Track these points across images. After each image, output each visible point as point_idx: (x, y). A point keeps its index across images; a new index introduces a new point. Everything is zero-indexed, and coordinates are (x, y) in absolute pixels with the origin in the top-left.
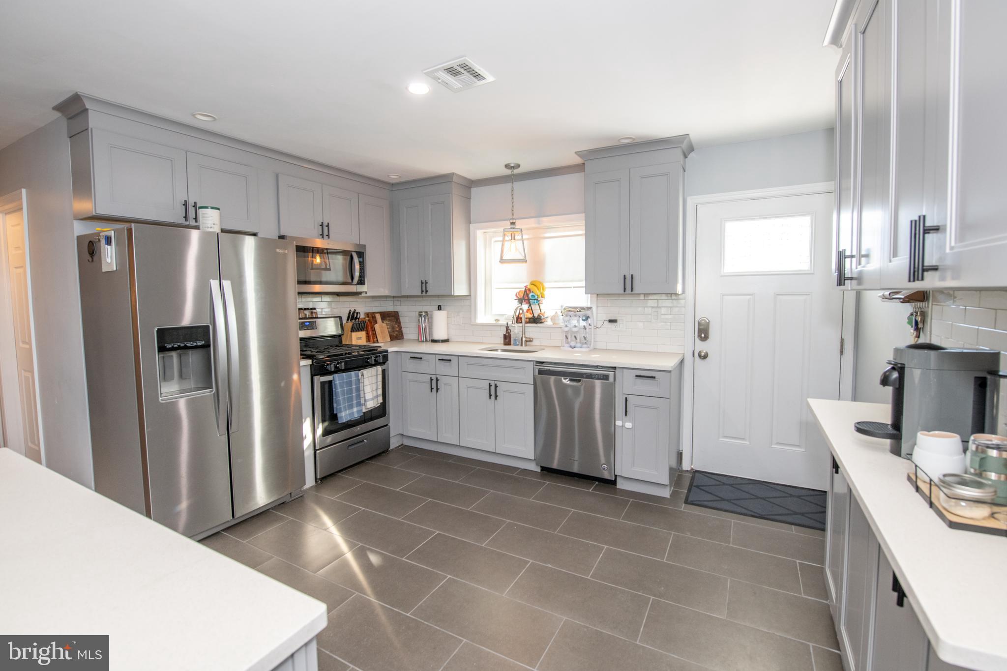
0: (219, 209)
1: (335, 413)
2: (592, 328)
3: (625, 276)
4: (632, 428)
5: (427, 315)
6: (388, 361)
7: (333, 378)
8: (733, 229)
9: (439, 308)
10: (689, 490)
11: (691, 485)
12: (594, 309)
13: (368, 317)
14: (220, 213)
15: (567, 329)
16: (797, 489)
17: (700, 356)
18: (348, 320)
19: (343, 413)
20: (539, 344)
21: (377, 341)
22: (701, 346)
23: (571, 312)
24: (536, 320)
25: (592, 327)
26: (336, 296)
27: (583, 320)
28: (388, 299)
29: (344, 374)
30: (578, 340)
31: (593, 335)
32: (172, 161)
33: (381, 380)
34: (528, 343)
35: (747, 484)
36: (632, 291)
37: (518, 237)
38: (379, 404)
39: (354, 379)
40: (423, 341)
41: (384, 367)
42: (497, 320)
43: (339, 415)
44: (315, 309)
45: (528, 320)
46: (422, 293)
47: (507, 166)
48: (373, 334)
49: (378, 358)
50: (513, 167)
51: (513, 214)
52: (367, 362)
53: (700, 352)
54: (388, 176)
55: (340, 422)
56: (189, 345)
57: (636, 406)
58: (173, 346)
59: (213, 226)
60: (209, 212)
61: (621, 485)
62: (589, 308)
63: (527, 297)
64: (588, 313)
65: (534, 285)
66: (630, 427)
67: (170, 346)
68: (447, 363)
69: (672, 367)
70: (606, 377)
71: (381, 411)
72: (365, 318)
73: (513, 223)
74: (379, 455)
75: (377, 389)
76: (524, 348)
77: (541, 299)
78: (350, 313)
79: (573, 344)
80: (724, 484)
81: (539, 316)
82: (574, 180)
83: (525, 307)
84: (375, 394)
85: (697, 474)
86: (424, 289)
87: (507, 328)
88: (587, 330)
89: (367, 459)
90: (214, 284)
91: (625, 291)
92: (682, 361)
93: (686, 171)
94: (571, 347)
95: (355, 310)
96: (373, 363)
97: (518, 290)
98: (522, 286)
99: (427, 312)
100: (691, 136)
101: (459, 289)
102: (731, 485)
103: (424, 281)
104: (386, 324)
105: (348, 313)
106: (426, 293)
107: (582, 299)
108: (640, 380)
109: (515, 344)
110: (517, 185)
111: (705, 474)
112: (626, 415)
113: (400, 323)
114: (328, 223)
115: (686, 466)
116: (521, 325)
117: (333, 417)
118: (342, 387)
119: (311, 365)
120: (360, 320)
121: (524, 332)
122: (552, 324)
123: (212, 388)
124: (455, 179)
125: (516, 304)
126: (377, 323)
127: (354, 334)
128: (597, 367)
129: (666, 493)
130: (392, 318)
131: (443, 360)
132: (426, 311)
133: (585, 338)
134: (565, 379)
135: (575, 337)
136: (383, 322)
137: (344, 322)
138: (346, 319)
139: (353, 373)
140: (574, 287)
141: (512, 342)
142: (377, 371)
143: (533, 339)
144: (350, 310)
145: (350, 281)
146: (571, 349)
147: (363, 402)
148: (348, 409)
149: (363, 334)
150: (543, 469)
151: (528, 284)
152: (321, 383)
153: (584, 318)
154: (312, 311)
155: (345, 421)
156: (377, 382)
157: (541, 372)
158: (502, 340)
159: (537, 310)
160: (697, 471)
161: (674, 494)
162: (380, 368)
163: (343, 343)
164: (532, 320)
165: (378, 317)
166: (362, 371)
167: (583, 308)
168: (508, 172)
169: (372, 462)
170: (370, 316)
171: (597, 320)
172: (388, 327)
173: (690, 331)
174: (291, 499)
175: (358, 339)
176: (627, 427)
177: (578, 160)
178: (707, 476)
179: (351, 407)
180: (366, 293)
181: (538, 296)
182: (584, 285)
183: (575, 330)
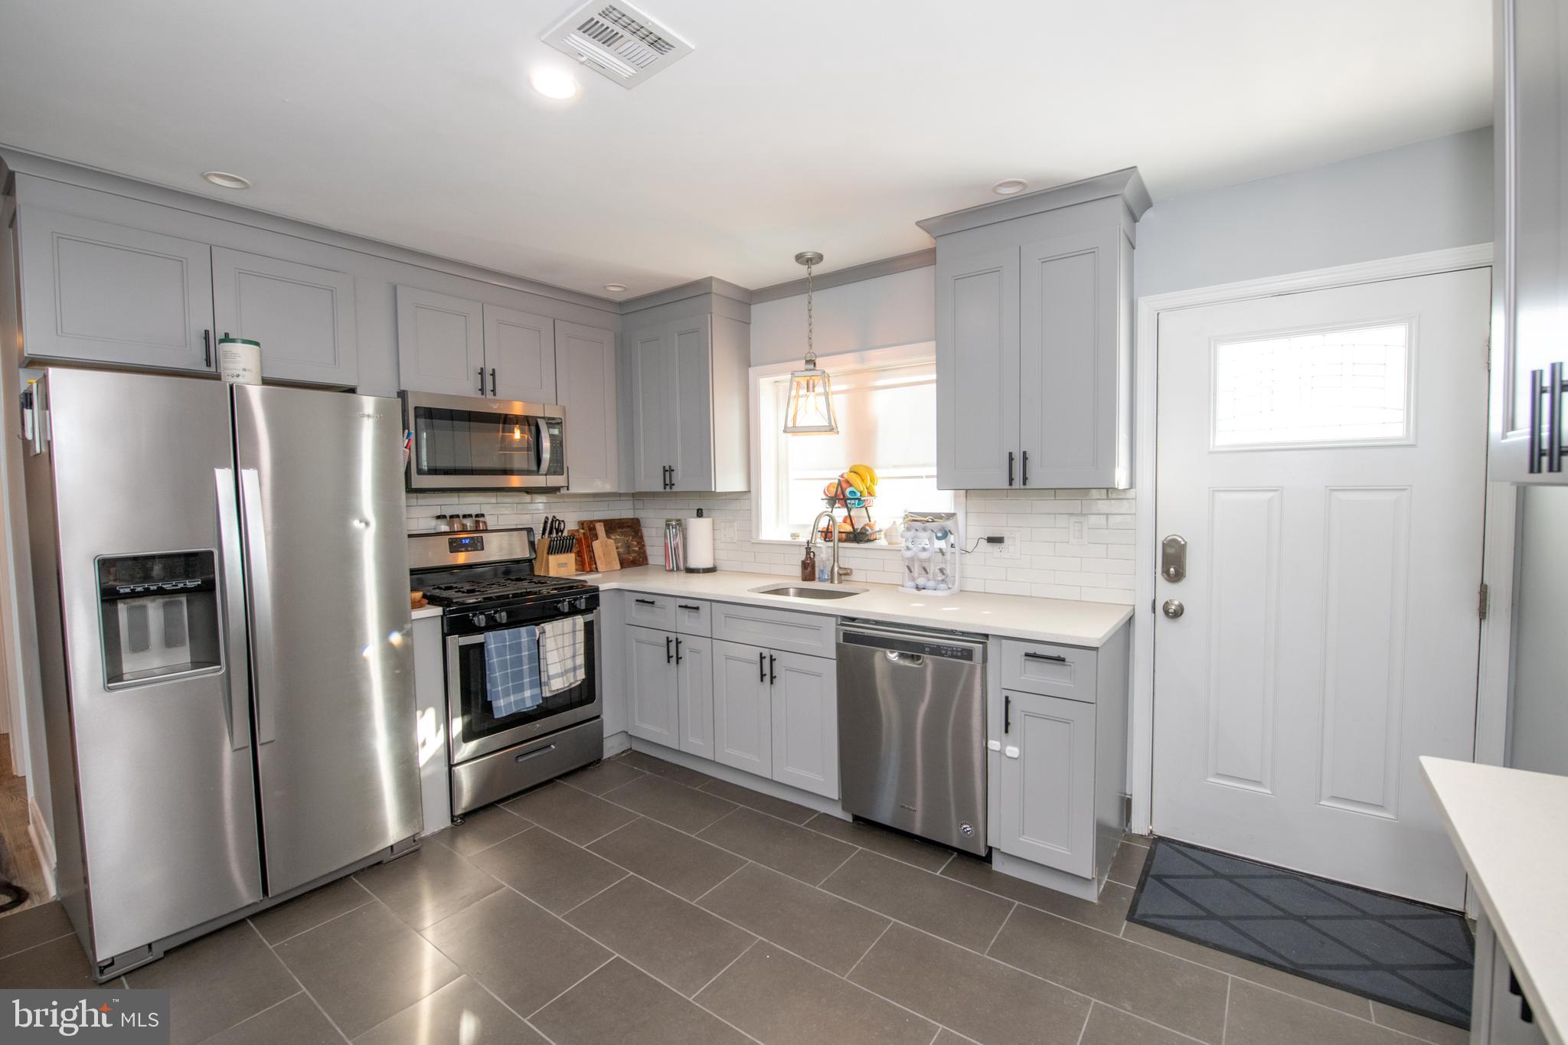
0: (257, 344)
1: (489, 699)
2: (957, 555)
3: (1010, 454)
4: (1020, 754)
5: (680, 524)
6: (599, 606)
7: (485, 638)
9: (700, 513)
10: (1141, 886)
11: (1146, 872)
12: (961, 517)
13: (583, 529)
14: (261, 353)
15: (909, 554)
16: (1379, 899)
17: (1166, 612)
18: (543, 533)
19: (502, 700)
20: (864, 580)
21: (597, 568)
22: (1169, 593)
23: (917, 521)
24: (858, 536)
25: (957, 550)
26: (526, 494)
27: (938, 538)
28: (622, 498)
29: (506, 631)
30: (931, 576)
31: (957, 565)
32: (181, 261)
33: (583, 640)
34: (843, 577)
35: (1266, 877)
36: (1024, 484)
37: (819, 389)
38: (580, 682)
39: (525, 639)
40: (672, 570)
41: (589, 617)
42: (794, 536)
43: (494, 704)
44: (483, 515)
45: (844, 535)
46: (665, 488)
47: (800, 258)
48: (591, 558)
49: (577, 602)
50: (811, 259)
51: (811, 346)
52: (556, 608)
53: (1167, 603)
54: (605, 287)
55: (496, 717)
56: (167, 587)
57: (1027, 714)
58: (133, 591)
59: (241, 372)
60: (239, 348)
61: (998, 865)
62: (950, 516)
63: (840, 495)
64: (949, 524)
65: (855, 472)
66: (1016, 756)
67: (128, 590)
68: (693, 613)
69: (1100, 639)
70: (968, 654)
71: (586, 693)
72: (577, 531)
73: (811, 362)
74: (583, 768)
75: (574, 656)
76: (835, 587)
77: (869, 498)
78: (546, 522)
79: (921, 581)
80: (1217, 875)
81: (863, 528)
82: (918, 280)
83: (840, 513)
84: (569, 664)
85: (1161, 846)
86: (668, 482)
87: (808, 550)
88: (948, 556)
89: (560, 777)
90: (223, 478)
91: (1011, 484)
92: (1130, 619)
93: (1136, 247)
94: (918, 588)
95: (554, 517)
96: (566, 610)
97: (827, 483)
98: (834, 476)
99: (679, 520)
100: (1141, 170)
101: (727, 479)
102: (1230, 878)
103: (667, 468)
104: (615, 540)
105: (543, 521)
106: (671, 488)
107: (943, 502)
108: (1033, 665)
109: (821, 580)
110: (820, 297)
111: (1177, 846)
112: (1007, 731)
113: (642, 537)
114: (494, 370)
115: (1139, 825)
116: (831, 544)
117: (488, 707)
118: (499, 655)
119: (442, 616)
120: (565, 534)
121: (835, 557)
122: (887, 544)
123: (220, 664)
124: (715, 288)
125: (824, 506)
126: (597, 539)
127: (552, 558)
128: (952, 632)
129: (1091, 894)
130: (627, 530)
131: (686, 607)
132: (678, 518)
133: (942, 571)
134: (892, 652)
135: (925, 569)
136: (608, 537)
137: (538, 537)
138: (541, 532)
139: (523, 630)
140: (922, 477)
141: (817, 576)
142: (574, 625)
143: (851, 570)
144: (547, 518)
145: (535, 468)
146: (915, 591)
147: (546, 680)
148: (513, 694)
149: (570, 558)
150: (856, 818)
151: (846, 471)
152: (461, 647)
153: (940, 535)
154: (477, 519)
155: (504, 715)
156: (574, 644)
157: (849, 637)
158: (798, 571)
159: (863, 517)
160: (1161, 839)
161: (1108, 893)
162: (580, 620)
163: (536, 573)
164: (851, 536)
165: (600, 529)
166: (543, 625)
167: (938, 516)
168: (801, 271)
169: (571, 785)
170: (585, 526)
171: (966, 538)
172: (620, 544)
173: (1147, 560)
174: (393, 857)
175: (561, 567)
176: (1009, 754)
177: (921, 240)
178: (1181, 853)
179: (519, 689)
180: (568, 489)
181: (861, 492)
182: (935, 473)
183: (924, 555)
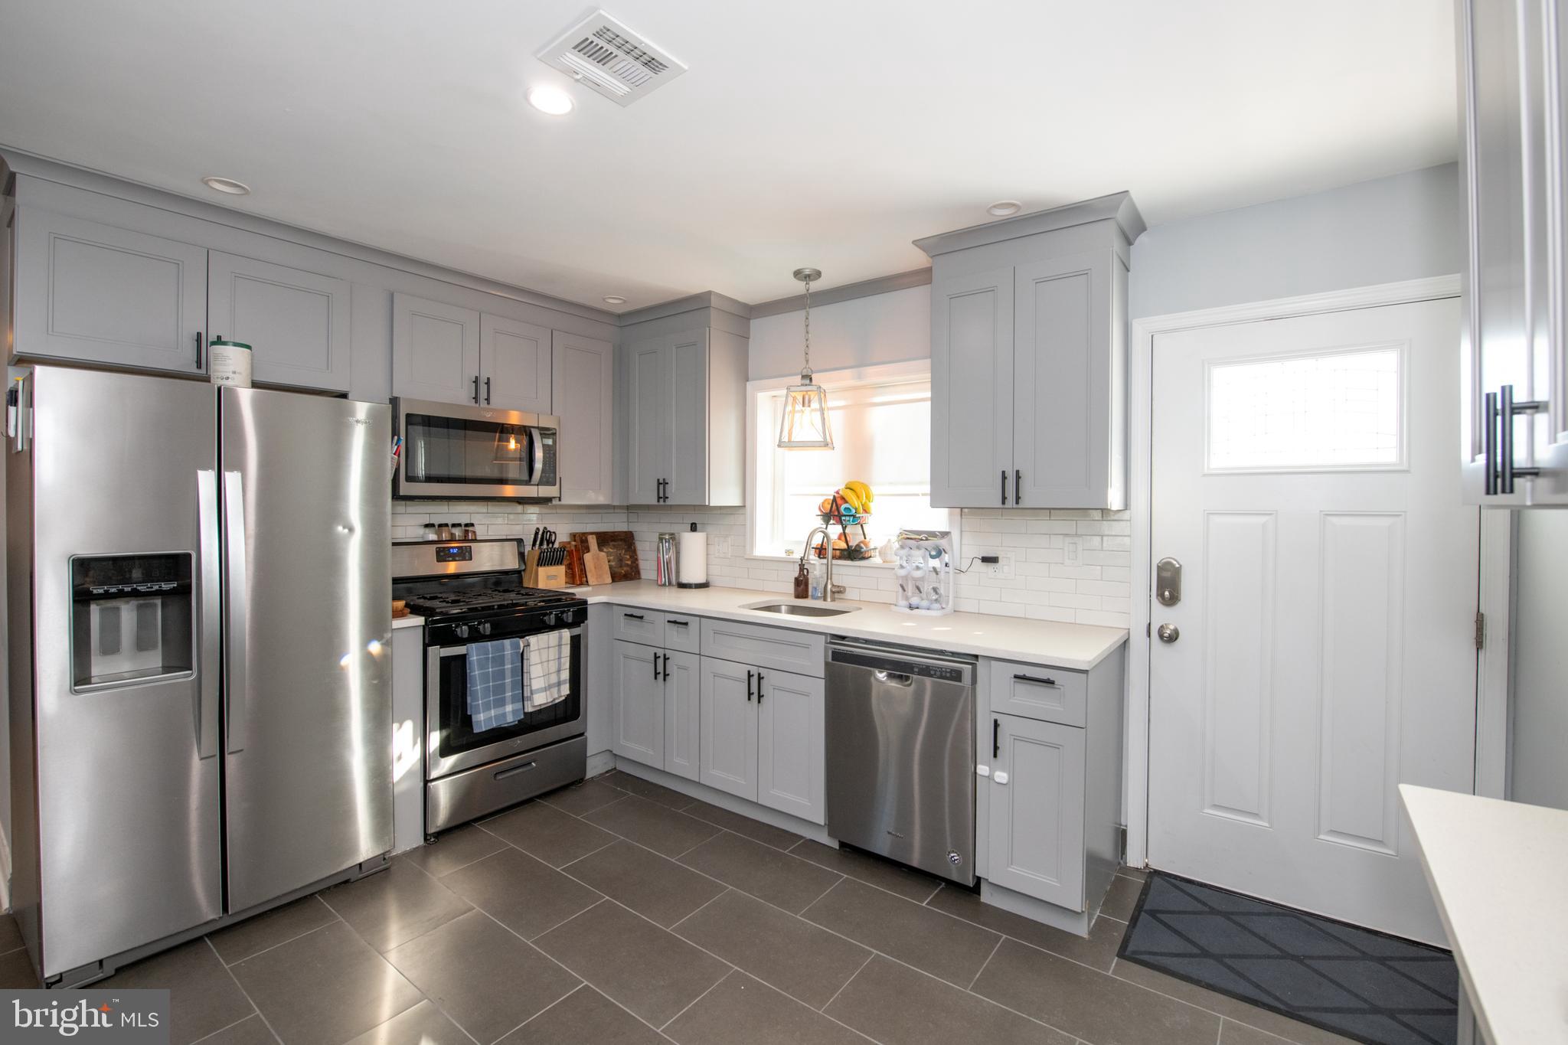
0: (249, 347)
1: (469, 713)
2: (951, 572)
3: (1004, 472)
4: (1009, 781)
5: (674, 539)
6: (586, 619)
7: (467, 649)
8: (1224, 379)
9: (694, 528)
10: (1134, 921)
11: (1139, 908)
12: (955, 536)
13: (575, 541)
14: (252, 356)
15: (902, 572)
16: (1380, 939)
17: (1161, 636)
18: (534, 544)
19: (482, 715)
20: (858, 599)
21: (587, 582)
22: (1165, 617)
23: (912, 539)
24: (853, 554)
25: (951, 569)
26: (517, 505)
27: (932, 557)
28: (616, 511)
29: (489, 643)
30: (924, 595)
31: (951, 584)
32: (178, 264)
33: (568, 654)
34: (836, 595)
35: (1265, 914)
36: (1017, 503)
37: (815, 405)
38: (563, 698)
39: (508, 652)
40: (664, 585)
41: (576, 631)
42: (789, 552)
43: (474, 718)
44: (472, 525)
45: (838, 552)
46: (658, 501)
47: (798, 274)
48: (581, 570)
49: (565, 615)
50: (809, 276)
51: (807, 361)
52: (544, 622)
53: (1162, 627)
54: (604, 299)
55: (475, 732)
56: (142, 588)
57: (1017, 739)
58: (106, 592)
59: (231, 375)
60: (230, 351)
61: (987, 896)
62: (945, 534)
63: (836, 511)
64: (943, 543)
65: (851, 489)
66: (1005, 781)
67: (101, 591)
68: (682, 629)
69: (1089, 662)
70: (957, 675)
71: (570, 709)
72: (569, 543)
73: (808, 377)
74: (565, 788)
75: (559, 671)
76: (828, 605)
77: (863, 515)
78: (536, 534)
79: (915, 601)
80: (1213, 911)
81: (858, 545)
82: (915, 299)
83: (835, 530)
84: (554, 679)
85: (1157, 880)
86: (661, 495)
87: (802, 567)
88: (942, 575)
89: (540, 796)
90: (206, 480)
91: (1003, 503)
92: (1125, 642)
93: (1131, 269)
94: (911, 607)
95: (545, 528)
96: (553, 622)
97: (821, 500)
98: (830, 492)
99: (673, 534)
100: (1134, 194)
101: (722, 493)
102: (1226, 915)
103: (661, 481)
104: (607, 553)
105: (534, 532)
106: (664, 501)
107: (938, 519)
108: (1023, 688)
109: (815, 598)
110: (816, 313)
111: (1173, 881)
112: (995, 756)
113: (635, 551)
114: (488, 379)
115: (1135, 858)
116: (825, 561)
117: (467, 721)
118: (481, 667)
119: (423, 626)
120: (556, 545)
121: (829, 575)
122: (882, 562)
123: (190, 669)
124: (714, 302)
125: (819, 522)
126: (588, 551)
127: (542, 571)
128: (942, 652)
129: (1081, 929)
130: (620, 543)
131: (675, 622)
132: (672, 532)
133: (935, 590)
134: (881, 672)
135: (918, 588)
136: (601, 550)
137: (528, 548)
138: (531, 543)
139: (507, 642)
140: (918, 495)
141: (810, 593)
142: (560, 638)
143: (844, 588)
144: (538, 529)
145: (526, 477)
146: (908, 610)
147: (529, 695)
148: (494, 708)
149: (560, 570)
150: (842, 845)
151: (841, 487)
152: (442, 659)
153: (933, 553)
154: (467, 528)
155: (484, 730)
156: (559, 658)
157: (837, 656)
158: (790, 588)
159: (856, 534)
160: (1157, 873)
161: (1100, 928)
162: (566, 634)
163: (525, 585)
164: (845, 553)
165: (592, 542)
166: (527, 638)
167: (933, 534)
168: (799, 287)
169: (551, 805)
170: (577, 538)
171: (961, 558)
172: (612, 558)
173: (1141, 583)
174: (361, 876)
175: (551, 579)
176: (997, 780)
177: (918, 259)
178: (1177, 887)
179: (501, 703)
180: (560, 500)
181: (856, 509)
182: (929, 492)
183: (918, 574)
